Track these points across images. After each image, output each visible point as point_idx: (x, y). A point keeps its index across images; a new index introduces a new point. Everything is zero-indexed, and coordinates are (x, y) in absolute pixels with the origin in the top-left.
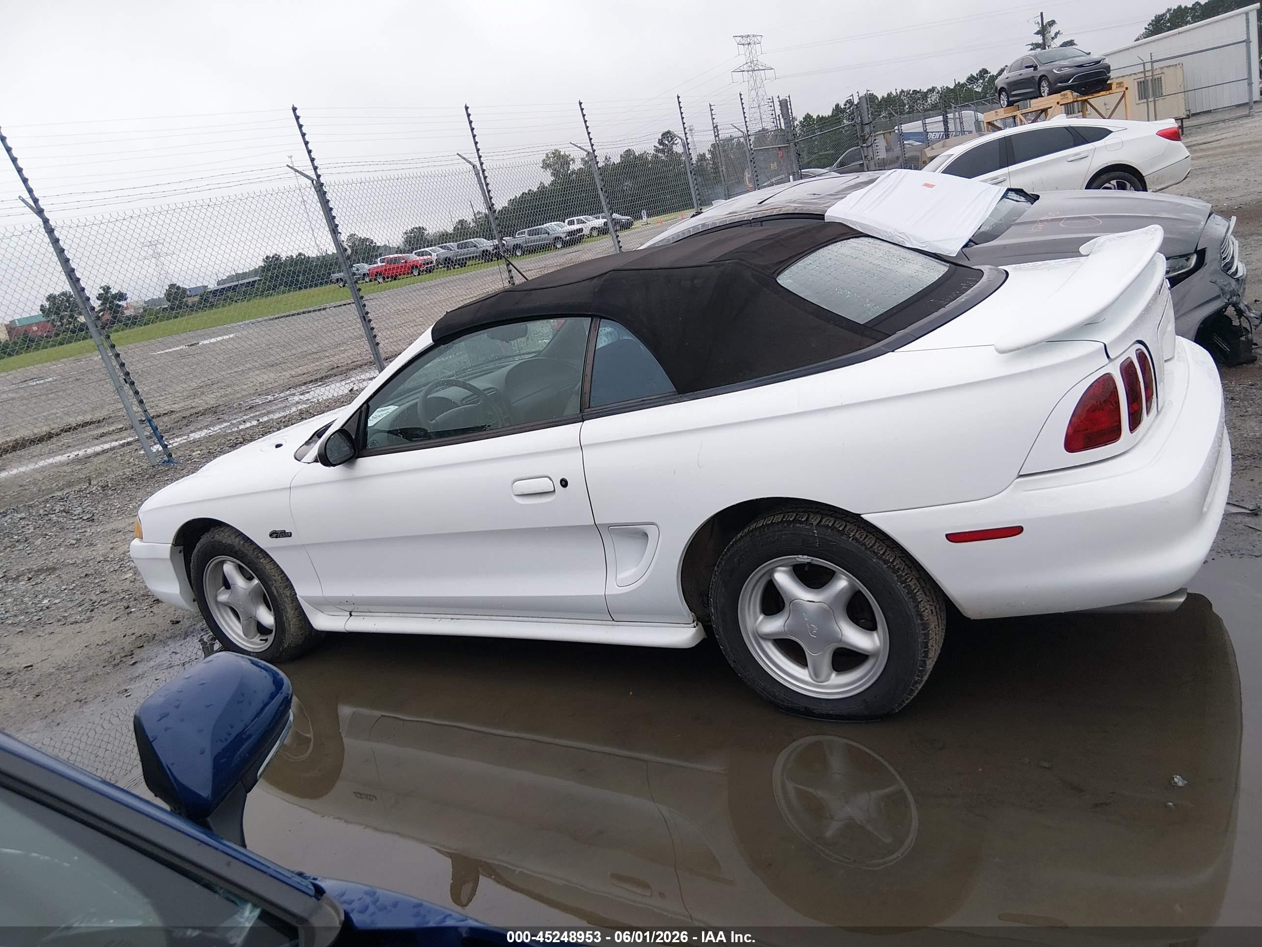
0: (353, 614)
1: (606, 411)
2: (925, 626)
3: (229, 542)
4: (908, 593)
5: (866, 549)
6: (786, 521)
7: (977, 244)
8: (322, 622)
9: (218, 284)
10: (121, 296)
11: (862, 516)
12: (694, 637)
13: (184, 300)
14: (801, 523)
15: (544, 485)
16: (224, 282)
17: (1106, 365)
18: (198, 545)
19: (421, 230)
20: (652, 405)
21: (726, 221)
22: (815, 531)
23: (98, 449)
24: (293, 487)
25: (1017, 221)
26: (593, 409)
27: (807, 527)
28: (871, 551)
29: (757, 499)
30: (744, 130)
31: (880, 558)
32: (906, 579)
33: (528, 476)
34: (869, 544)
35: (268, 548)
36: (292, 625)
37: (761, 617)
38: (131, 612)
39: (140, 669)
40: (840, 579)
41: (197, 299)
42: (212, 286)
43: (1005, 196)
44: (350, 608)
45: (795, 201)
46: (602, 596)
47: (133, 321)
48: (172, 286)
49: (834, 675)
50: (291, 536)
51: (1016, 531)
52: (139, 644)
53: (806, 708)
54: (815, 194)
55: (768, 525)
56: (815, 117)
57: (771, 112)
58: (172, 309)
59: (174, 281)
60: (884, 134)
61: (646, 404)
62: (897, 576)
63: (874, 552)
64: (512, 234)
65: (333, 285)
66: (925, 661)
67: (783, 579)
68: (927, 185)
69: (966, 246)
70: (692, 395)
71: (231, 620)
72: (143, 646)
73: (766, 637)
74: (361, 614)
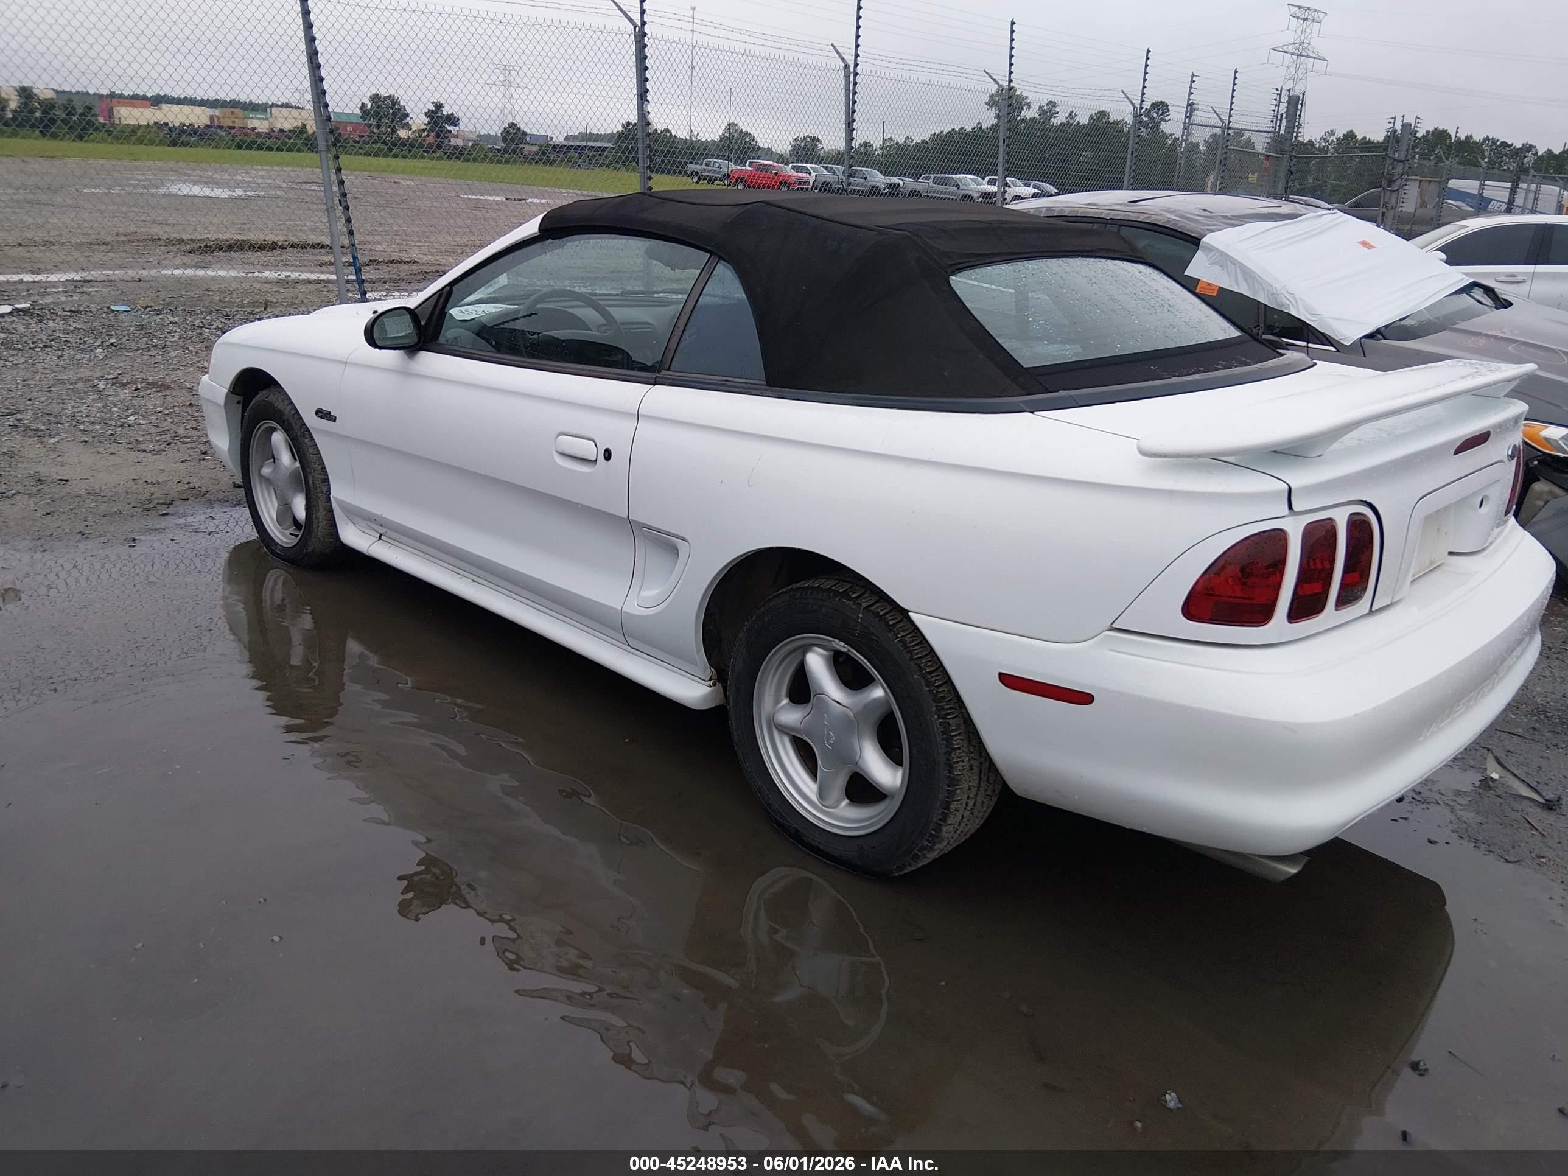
0: (383, 537)
1: (682, 380)
2: (953, 782)
3: (280, 407)
4: (943, 733)
5: (911, 659)
6: (833, 591)
7: (1385, 339)
8: (352, 536)
9: (567, 138)
10: (453, 120)
11: (910, 614)
12: (705, 698)
13: (521, 146)
14: (850, 599)
15: (587, 449)
16: (574, 138)
17: (1284, 517)
18: (253, 401)
19: (815, 140)
20: (727, 388)
21: (1078, 212)
22: (860, 615)
23: (313, 277)
24: (350, 363)
25: (1456, 326)
26: (672, 373)
27: (853, 607)
28: (916, 664)
29: (799, 549)
30: (1226, 118)
31: (924, 677)
32: (949, 714)
33: (574, 432)
34: (917, 654)
35: (315, 429)
36: (321, 529)
37: (785, 701)
38: (204, 459)
39: (169, 521)
40: (877, 687)
41: (535, 149)
42: (559, 139)
43: (1466, 290)
44: (382, 530)
45: (1175, 211)
46: (616, 610)
47: (458, 154)
48: (512, 125)
49: (846, 802)
50: (335, 421)
51: (1085, 699)
52: (185, 496)
53: (797, 831)
54: (1205, 210)
55: (813, 588)
56: (1359, 138)
57: (1273, 107)
58: (506, 151)
59: (517, 120)
60: (1421, 181)
61: (728, 386)
62: (937, 706)
63: (919, 666)
64: (917, 177)
65: (685, 178)
66: (941, 825)
67: (816, 663)
68: (1365, 244)
69: (1371, 336)
70: (778, 391)
71: (271, 500)
72: (187, 499)
73: (783, 729)
74: (390, 541)
